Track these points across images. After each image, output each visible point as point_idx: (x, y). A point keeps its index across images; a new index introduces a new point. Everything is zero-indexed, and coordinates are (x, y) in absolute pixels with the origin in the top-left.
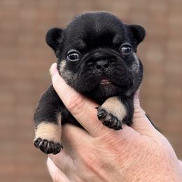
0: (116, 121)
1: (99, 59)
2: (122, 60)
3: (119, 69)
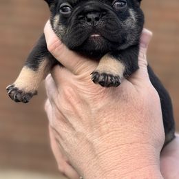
0: (109, 78)
1: (90, 12)
2: (114, 14)
3: (110, 24)
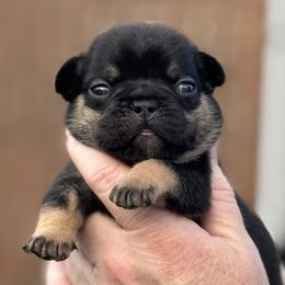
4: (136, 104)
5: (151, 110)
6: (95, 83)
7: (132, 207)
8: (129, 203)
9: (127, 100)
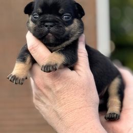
4: (46, 24)
5: (51, 26)
6: (35, 14)
7: (50, 71)
8: (48, 70)
9: (43, 22)
